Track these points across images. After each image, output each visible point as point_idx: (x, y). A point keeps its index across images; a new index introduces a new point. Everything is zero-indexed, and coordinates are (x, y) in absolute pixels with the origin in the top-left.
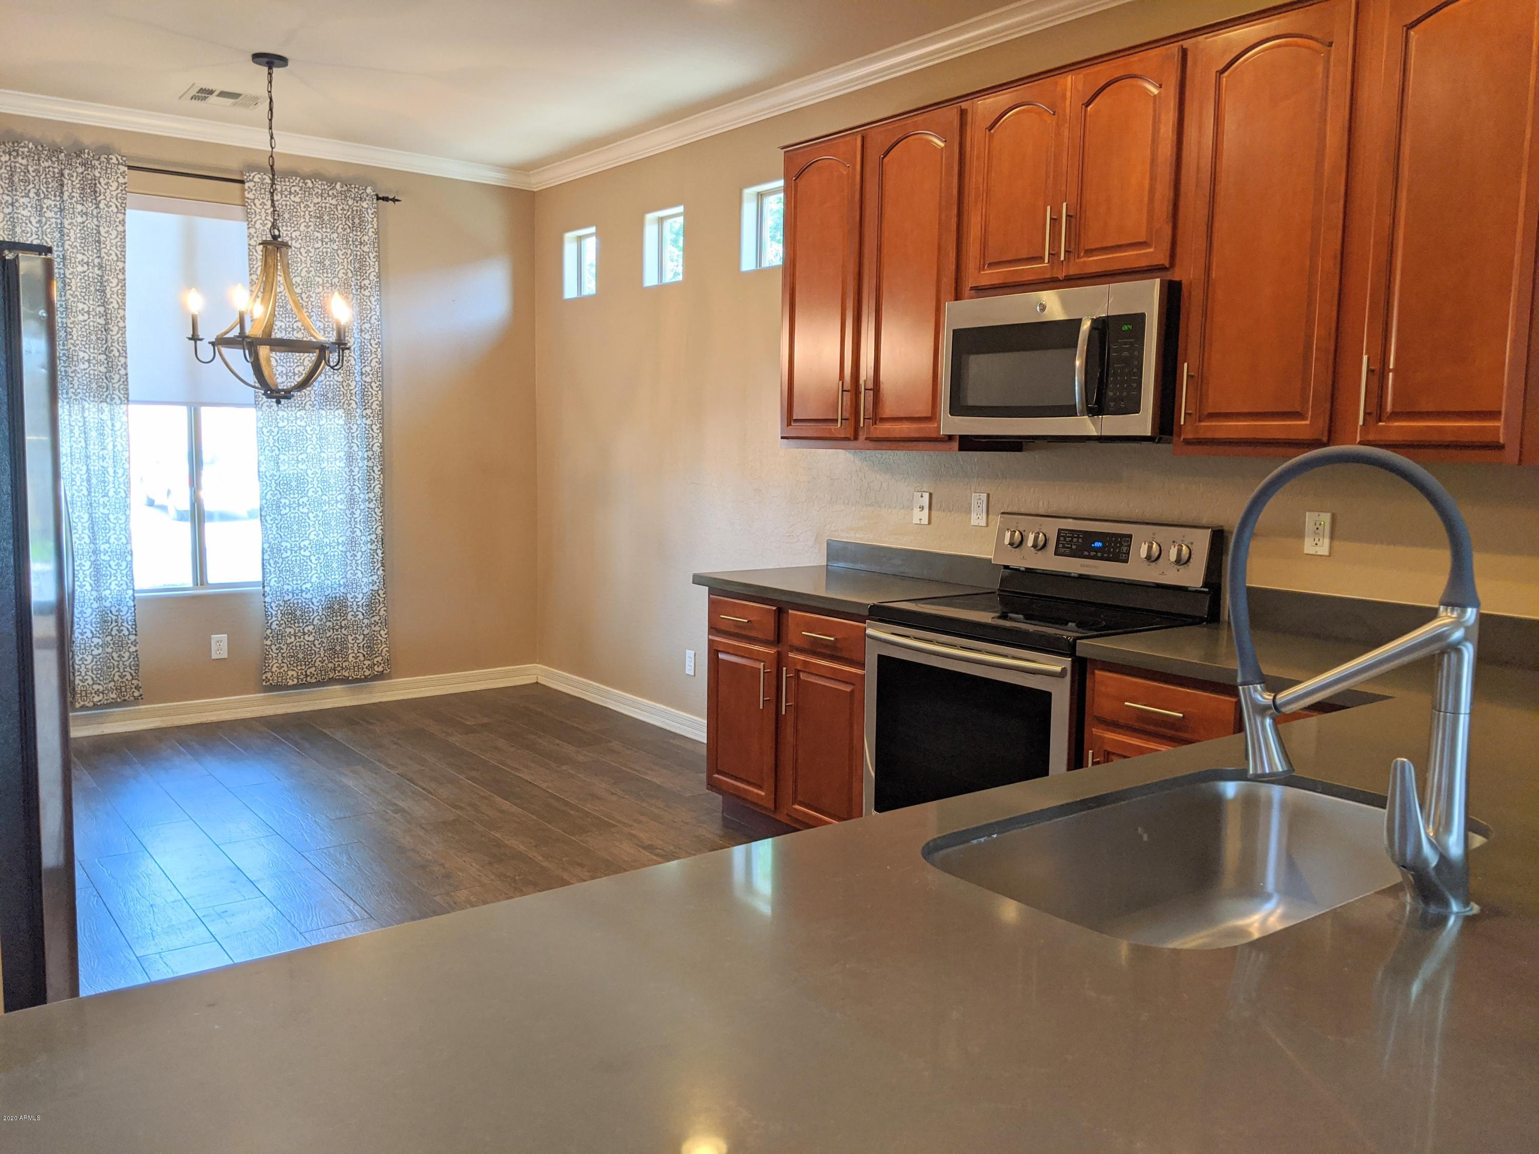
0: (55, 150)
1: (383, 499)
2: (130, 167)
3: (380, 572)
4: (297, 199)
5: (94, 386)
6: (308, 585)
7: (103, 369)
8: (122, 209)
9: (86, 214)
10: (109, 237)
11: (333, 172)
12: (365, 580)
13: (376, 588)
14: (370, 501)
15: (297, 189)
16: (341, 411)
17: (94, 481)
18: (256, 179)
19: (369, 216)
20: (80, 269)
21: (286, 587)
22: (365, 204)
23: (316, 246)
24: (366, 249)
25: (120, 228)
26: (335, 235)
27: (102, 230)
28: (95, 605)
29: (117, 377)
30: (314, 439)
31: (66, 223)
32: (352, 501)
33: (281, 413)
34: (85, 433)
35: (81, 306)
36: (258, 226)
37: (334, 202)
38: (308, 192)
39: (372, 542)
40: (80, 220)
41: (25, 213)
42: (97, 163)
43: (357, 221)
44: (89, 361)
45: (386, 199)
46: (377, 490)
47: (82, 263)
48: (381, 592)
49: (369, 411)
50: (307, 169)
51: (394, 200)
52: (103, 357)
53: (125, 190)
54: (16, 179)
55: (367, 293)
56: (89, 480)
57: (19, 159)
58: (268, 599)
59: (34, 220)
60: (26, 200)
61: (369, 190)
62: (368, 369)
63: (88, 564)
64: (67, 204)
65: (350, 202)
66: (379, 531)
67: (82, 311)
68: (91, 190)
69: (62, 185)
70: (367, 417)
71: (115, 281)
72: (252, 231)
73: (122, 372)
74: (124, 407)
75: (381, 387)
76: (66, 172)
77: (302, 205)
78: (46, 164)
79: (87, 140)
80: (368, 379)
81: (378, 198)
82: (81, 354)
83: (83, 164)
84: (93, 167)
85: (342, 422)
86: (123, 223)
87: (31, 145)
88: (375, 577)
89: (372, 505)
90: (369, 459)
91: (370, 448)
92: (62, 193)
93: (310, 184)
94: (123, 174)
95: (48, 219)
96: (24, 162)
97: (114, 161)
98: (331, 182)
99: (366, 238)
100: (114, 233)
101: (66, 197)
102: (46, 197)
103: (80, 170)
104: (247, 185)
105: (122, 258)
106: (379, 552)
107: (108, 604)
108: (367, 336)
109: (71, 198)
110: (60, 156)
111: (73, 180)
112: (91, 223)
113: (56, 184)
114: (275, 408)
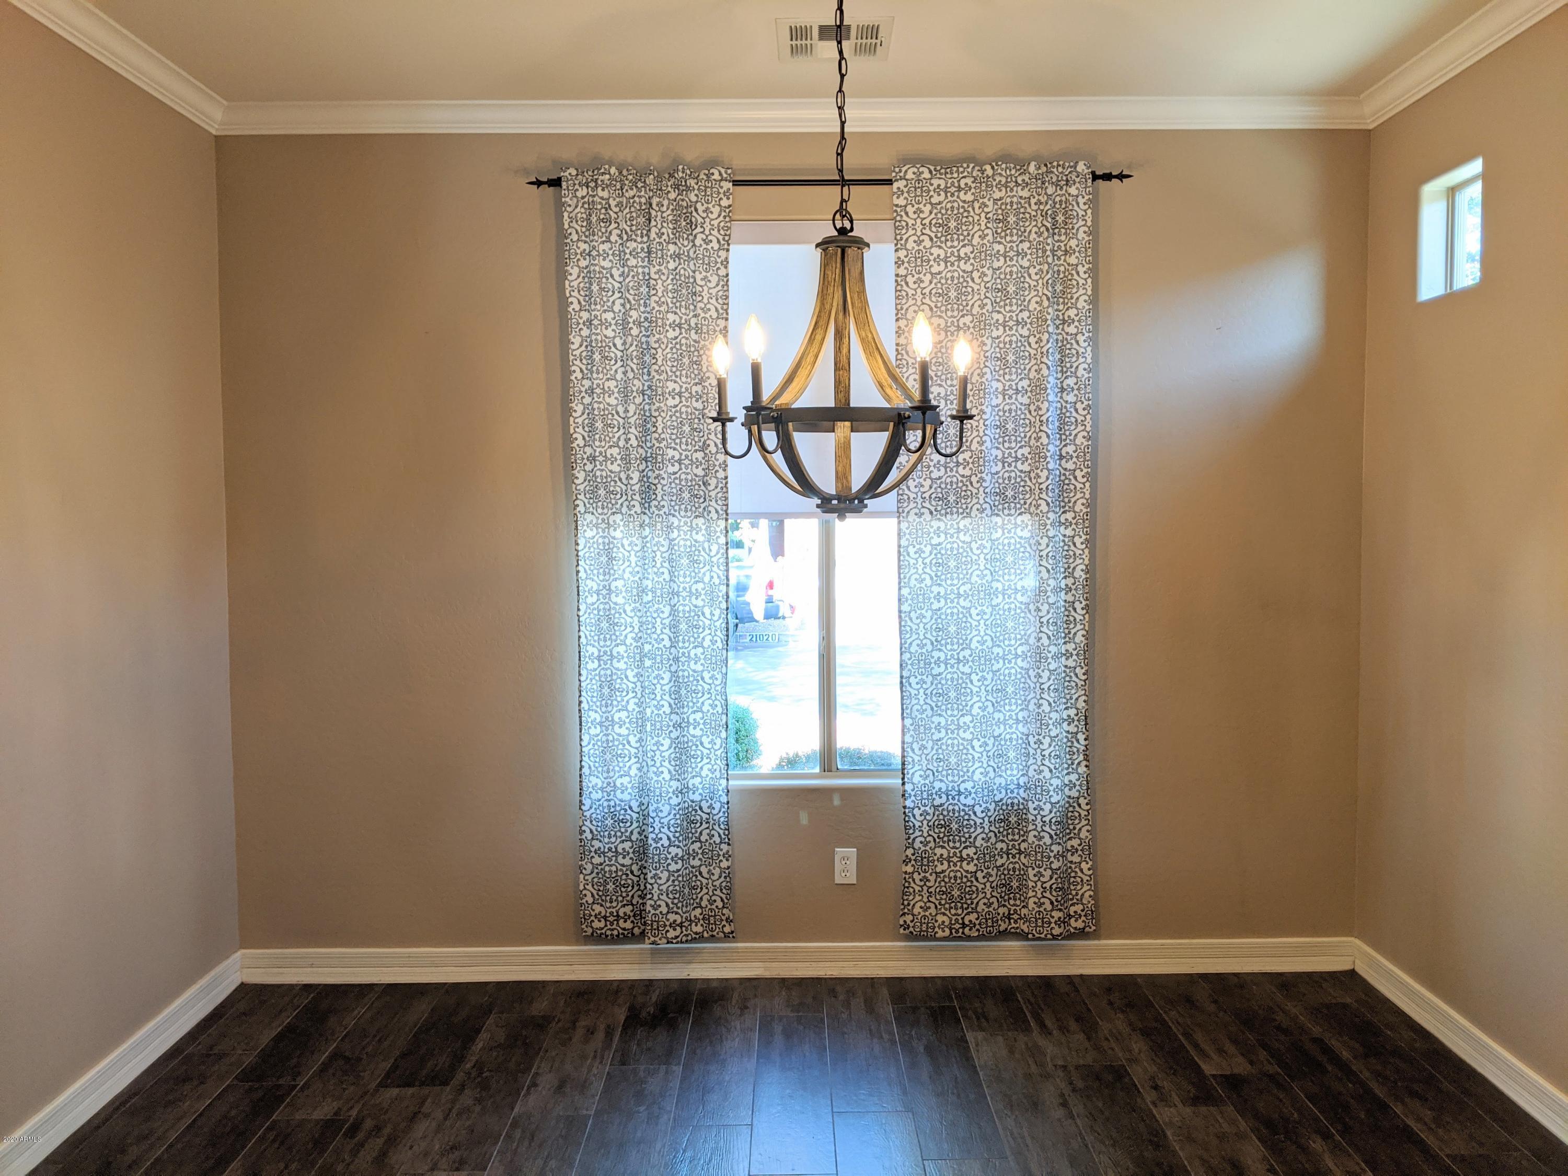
0: (641, 174)
1: (1089, 652)
2: (736, 183)
3: (1082, 769)
4: (969, 197)
5: (686, 495)
6: (969, 785)
7: (700, 472)
8: (725, 244)
9: (679, 257)
10: (709, 287)
11: (1026, 149)
12: (1056, 782)
13: (1074, 793)
14: (1068, 655)
15: (969, 181)
16: (1026, 517)
18: (910, 175)
19: (1081, 208)
21: (937, 785)
22: (1073, 190)
23: (996, 265)
24: (1073, 260)
25: (722, 272)
26: (1026, 245)
27: (698, 277)
28: (675, 801)
29: (713, 482)
30: (982, 562)
31: (654, 271)
32: (1039, 656)
33: (935, 524)
34: (670, 561)
35: (671, 385)
36: (910, 245)
37: (1025, 193)
38: (984, 182)
39: (1070, 721)
40: (672, 265)
41: (606, 264)
42: (692, 182)
43: (1060, 218)
44: (680, 462)
45: (1108, 177)
46: (1079, 638)
47: (673, 326)
48: (1082, 801)
49: (1069, 516)
50: (990, 151)
51: (1121, 177)
52: (700, 455)
53: (729, 213)
54: (594, 219)
55: (1072, 329)
56: (674, 627)
57: (600, 192)
58: (909, 803)
59: (616, 272)
60: (606, 246)
61: (1081, 167)
62: (1070, 449)
63: (667, 742)
64: (654, 247)
65: (1050, 190)
66: (1081, 704)
67: (673, 394)
68: (686, 221)
69: (650, 220)
70: (1067, 524)
72: (902, 254)
73: (721, 474)
74: (721, 528)
75: (1092, 477)
76: (655, 201)
77: (976, 205)
78: (631, 193)
79: (691, 155)
80: (1070, 466)
81: (1095, 177)
82: (670, 452)
83: (676, 187)
84: (689, 189)
85: (1026, 534)
86: (725, 264)
87: (613, 170)
88: (1073, 777)
89: (1071, 663)
90: (1068, 589)
91: (1069, 573)
92: (649, 230)
93: (989, 171)
94: (727, 194)
95: (631, 268)
96: (605, 194)
97: (716, 176)
98: (1022, 164)
99: (1073, 243)
100: (714, 279)
101: (654, 236)
102: (630, 238)
103: (672, 195)
104: (895, 185)
106: (1081, 737)
107: (697, 797)
108: (1071, 398)
109: (660, 235)
110: (650, 180)
111: (664, 212)
112: (686, 269)
113: (642, 220)
114: (927, 516)
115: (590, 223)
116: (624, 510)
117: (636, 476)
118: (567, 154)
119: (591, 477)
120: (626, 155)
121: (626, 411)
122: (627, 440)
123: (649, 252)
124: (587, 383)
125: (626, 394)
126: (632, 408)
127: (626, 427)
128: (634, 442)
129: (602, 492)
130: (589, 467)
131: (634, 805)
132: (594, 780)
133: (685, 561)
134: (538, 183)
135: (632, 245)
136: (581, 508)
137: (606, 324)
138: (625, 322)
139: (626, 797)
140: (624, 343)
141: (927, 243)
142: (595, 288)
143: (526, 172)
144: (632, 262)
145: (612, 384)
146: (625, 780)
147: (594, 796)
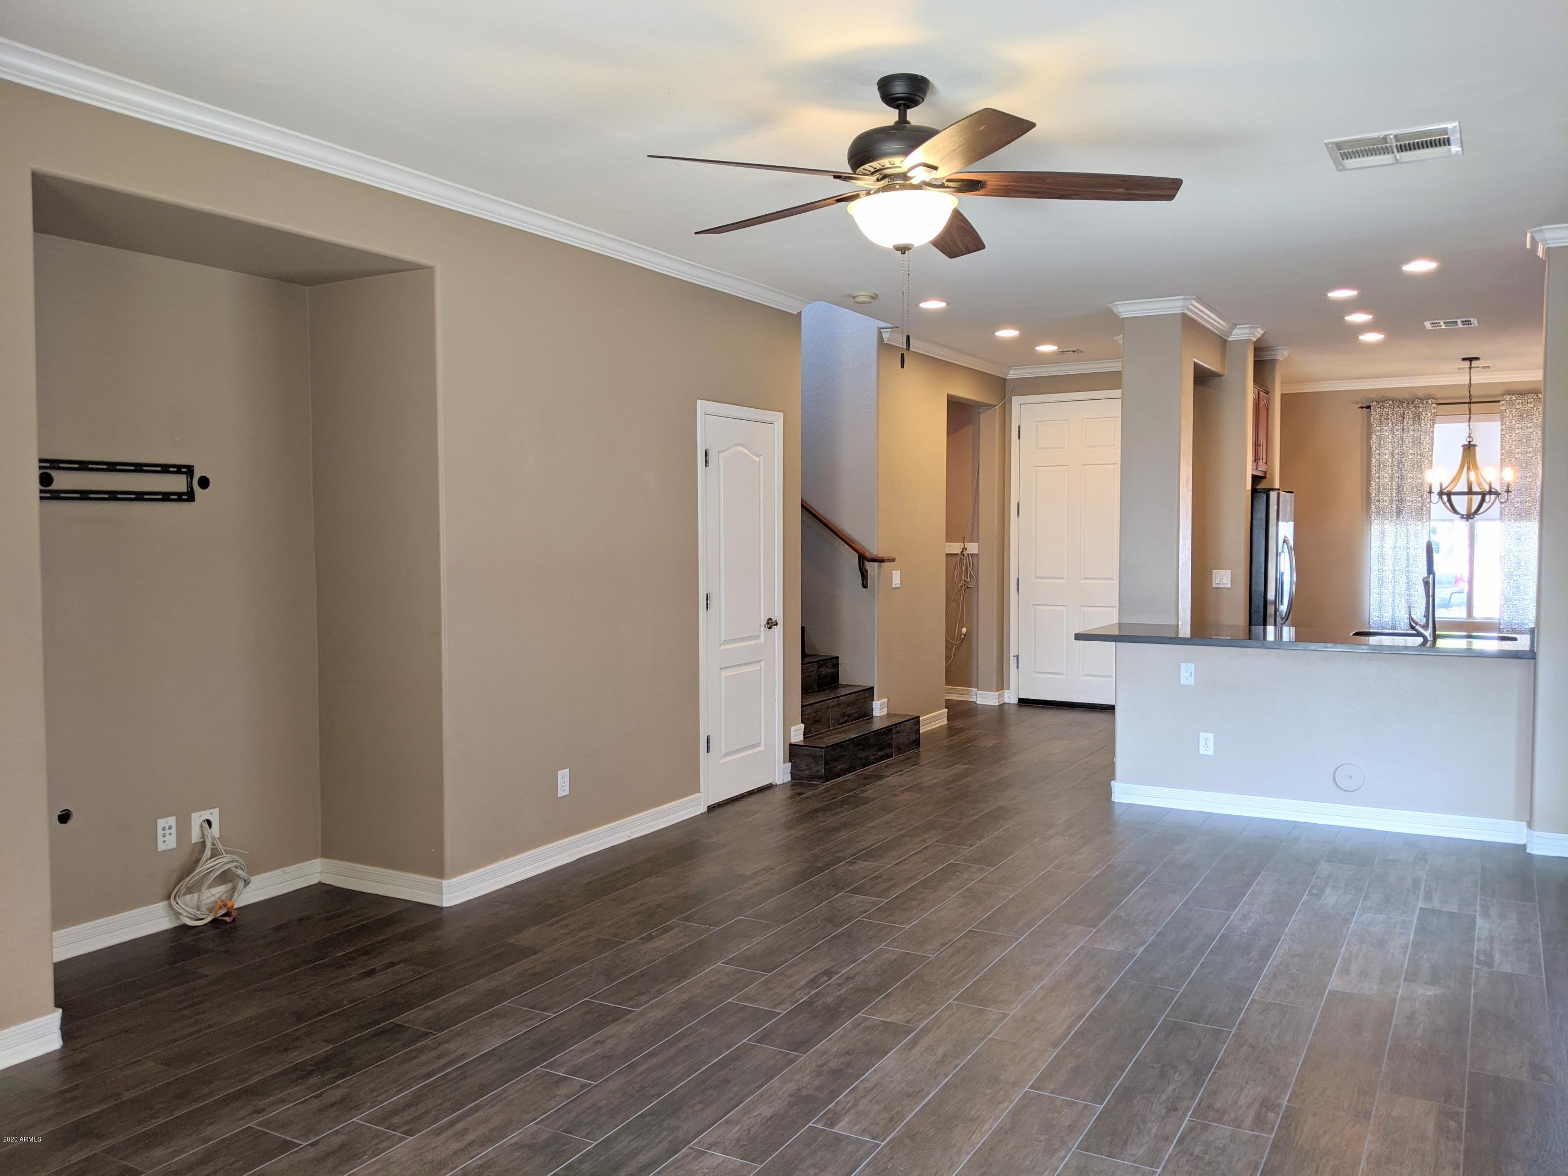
0: (1401, 402)
2: (1438, 404)
4: (1532, 406)
5: (1414, 513)
7: (1420, 505)
8: (1433, 425)
9: (1414, 430)
10: (1425, 440)
15: (1532, 400)
17: (1411, 561)
18: (1507, 399)
20: (1410, 457)
21: (1514, 621)
25: (1431, 435)
27: (1422, 437)
29: (1425, 509)
31: (1404, 436)
33: (1516, 524)
34: (1407, 537)
35: (1410, 475)
36: (1507, 423)
40: (1412, 433)
41: (1386, 434)
42: (1421, 405)
44: (1412, 502)
47: (1411, 454)
52: (1420, 499)
53: (1435, 415)
54: (1383, 419)
56: (1408, 560)
57: (1385, 410)
58: (1501, 627)
59: (1390, 437)
60: (1387, 428)
63: (1404, 601)
64: (1405, 427)
68: (1418, 418)
69: (1404, 418)
71: (1427, 461)
72: (1504, 426)
73: (1428, 508)
74: (1428, 523)
76: (1406, 412)
77: (1535, 408)
78: (1397, 410)
79: (1419, 394)
83: (1414, 407)
84: (1419, 407)
86: (1433, 432)
87: (1391, 402)
92: (1403, 422)
94: (1434, 408)
95: (1396, 435)
96: (1387, 410)
97: (1430, 402)
100: (1428, 438)
101: (1405, 424)
102: (1396, 425)
103: (1413, 409)
104: (1500, 403)
105: (1431, 449)
109: (1408, 423)
110: (1405, 405)
111: (1409, 415)
112: (1417, 434)
113: (1401, 418)
114: (1513, 521)
115: (1381, 420)
116: (1390, 518)
117: (1395, 507)
118: (1373, 396)
119: (1377, 507)
120: (1395, 395)
121: (1392, 484)
122: (1392, 494)
123: (1403, 429)
124: (1377, 475)
125: (1392, 478)
126: (1394, 483)
127: (1391, 489)
128: (1394, 495)
129: (1381, 512)
130: (1377, 504)
131: (1390, 623)
132: (1375, 614)
133: (1413, 537)
134: (1362, 408)
135: (1397, 427)
136: (1373, 518)
137: (1385, 454)
138: (1393, 454)
139: (1387, 620)
140: (1392, 461)
141: (1514, 423)
142: (1382, 442)
143: (1357, 403)
144: (1397, 433)
145: (1387, 475)
146: (1387, 614)
147: (1375, 619)
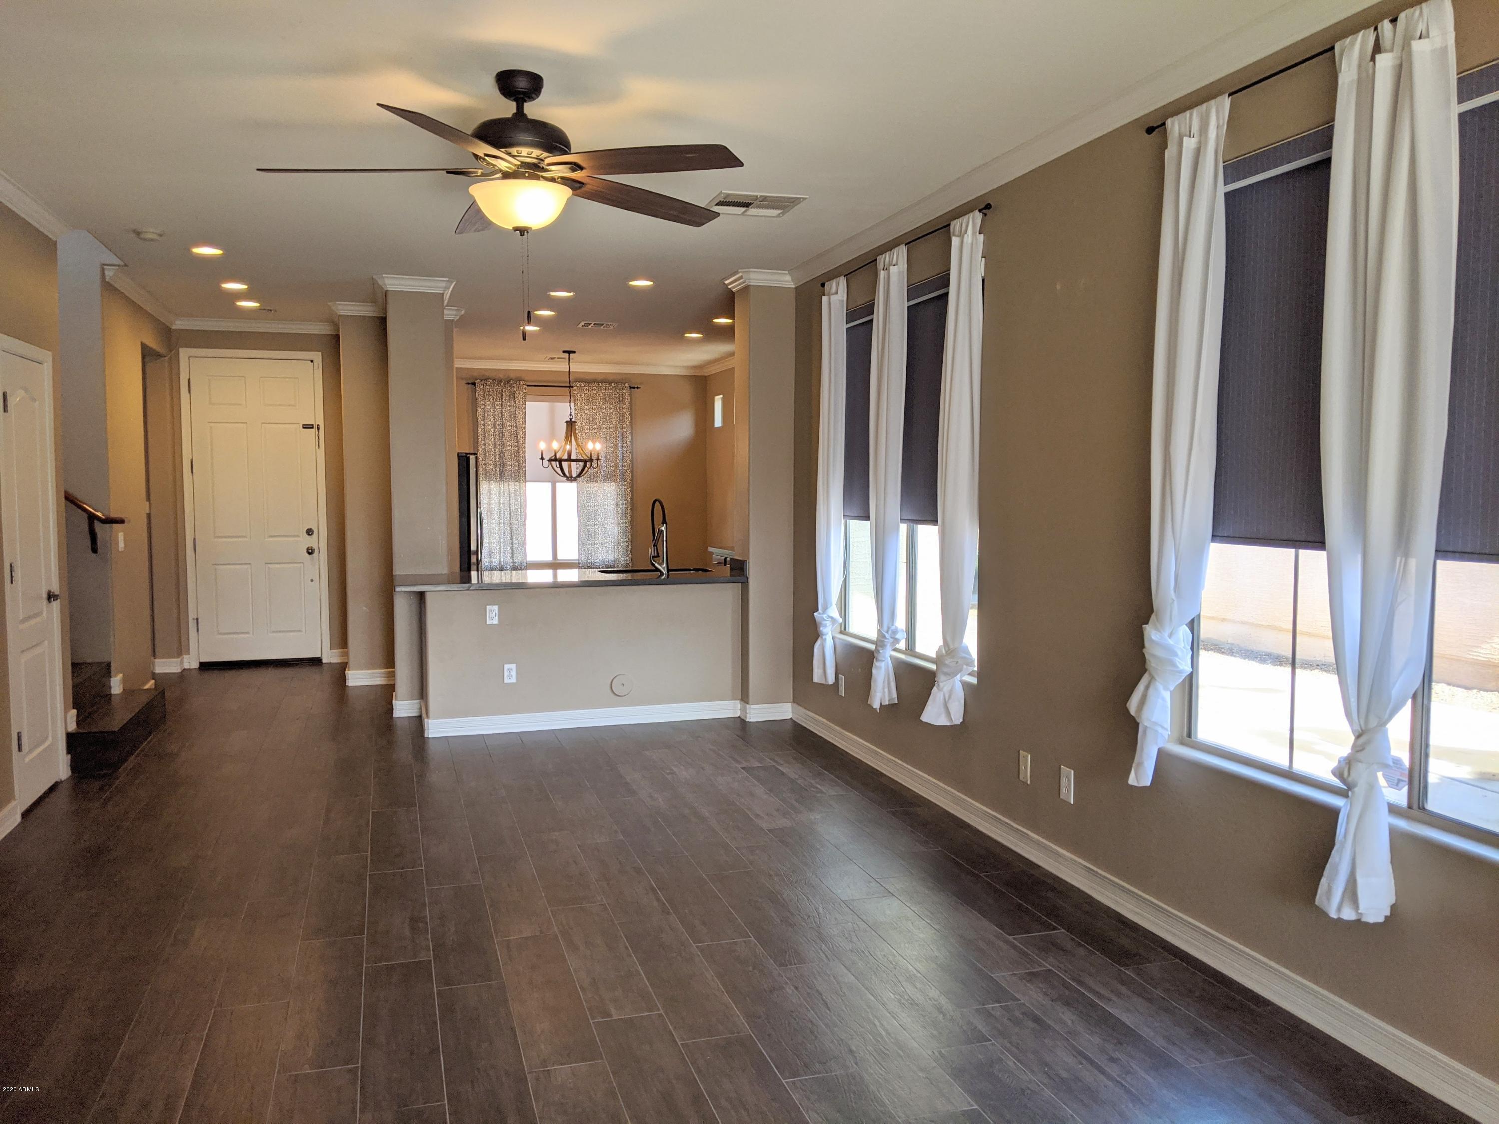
0: (499, 381)
1: (632, 522)
2: (528, 385)
3: (630, 555)
4: (595, 392)
5: (513, 475)
6: (598, 560)
7: (517, 468)
8: (524, 403)
9: (511, 406)
10: (520, 415)
11: (611, 378)
12: (622, 558)
13: (628, 562)
14: (626, 523)
15: (597, 385)
16: (613, 483)
17: (512, 514)
18: (578, 385)
19: (626, 396)
20: (508, 428)
21: (588, 561)
22: (624, 391)
23: (603, 411)
24: (624, 411)
25: (524, 411)
26: (611, 406)
27: (517, 412)
28: (511, 565)
29: (521, 471)
30: (601, 495)
31: (503, 410)
33: (587, 484)
36: (578, 405)
37: (611, 391)
38: (600, 388)
39: (626, 542)
40: (509, 408)
41: (489, 407)
42: (514, 384)
43: (621, 399)
44: (511, 465)
45: (634, 388)
46: (629, 518)
47: (509, 426)
48: (630, 564)
49: (625, 483)
50: (600, 378)
51: (637, 388)
52: (517, 463)
53: (526, 394)
55: (625, 430)
56: (510, 514)
57: (487, 387)
59: (491, 410)
60: (489, 402)
61: (626, 385)
62: (625, 464)
63: (509, 548)
64: (504, 403)
65: (618, 391)
66: (630, 537)
67: (509, 445)
68: (513, 396)
69: (502, 395)
70: (625, 485)
71: (521, 432)
73: (524, 469)
74: (524, 483)
75: (632, 472)
76: (504, 390)
77: (597, 394)
78: (496, 387)
79: (512, 375)
80: (625, 468)
81: (630, 388)
82: (508, 463)
83: (510, 386)
84: (514, 387)
85: (613, 488)
86: (525, 408)
87: (491, 380)
88: (627, 558)
89: (627, 525)
90: (625, 504)
91: (626, 499)
92: (502, 398)
93: (600, 385)
94: (525, 389)
95: (496, 409)
96: (489, 387)
97: (522, 383)
98: (610, 383)
99: (624, 406)
100: (521, 413)
101: (503, 400)
102: (496, 401)
103: (509, 389)
104: (574, 388)
105: (524, 423)
106: (630, 546)
107: (516, 565)
108: (625, 449)
109: (505, 400)
110: (502, 384)
111: (506, 393)
112: (513, 409)
113: (500, 395)
114: (585, 482)
115: (484, 395)
116: (494, 479)
117: (498, 469)
118: (475, 374)
119: (485, 470)
120: (492, 375)
121: (495, 450)
122: (495, 459)
123: (502, 405)
124: (483, 442)
125: (495, 445)
126: (497, 450)
127: (495, 455)
128: (498, 459)
129: (488, 474)
130: (484, 467)
131: (498, 567)
132: (486, 560)
133: (513, 495)
134: (468, 384)
135: (497, 403)
136: (481, 479)
137: (489, 425)
138: (494, 425)
139: (495, 565)
140: (494, 430)
141: (583, 404)
142: (486, 415)
143: (465, 379)
144: (497, 407)
145: (490, 442)
146: (495, 560)
147: (486, 564)
